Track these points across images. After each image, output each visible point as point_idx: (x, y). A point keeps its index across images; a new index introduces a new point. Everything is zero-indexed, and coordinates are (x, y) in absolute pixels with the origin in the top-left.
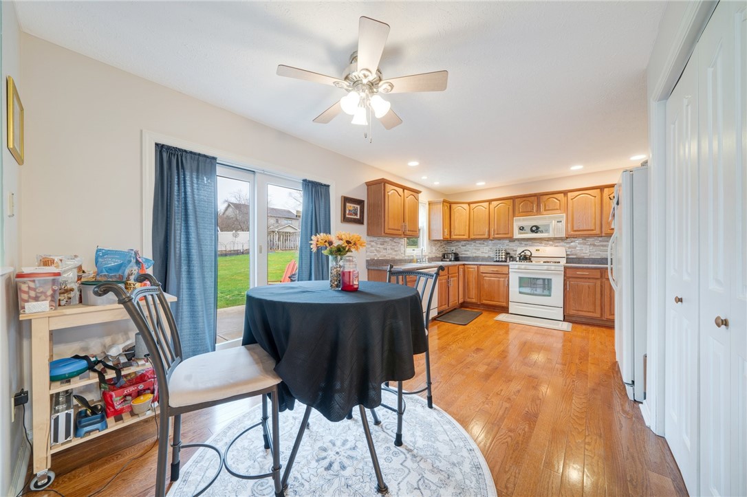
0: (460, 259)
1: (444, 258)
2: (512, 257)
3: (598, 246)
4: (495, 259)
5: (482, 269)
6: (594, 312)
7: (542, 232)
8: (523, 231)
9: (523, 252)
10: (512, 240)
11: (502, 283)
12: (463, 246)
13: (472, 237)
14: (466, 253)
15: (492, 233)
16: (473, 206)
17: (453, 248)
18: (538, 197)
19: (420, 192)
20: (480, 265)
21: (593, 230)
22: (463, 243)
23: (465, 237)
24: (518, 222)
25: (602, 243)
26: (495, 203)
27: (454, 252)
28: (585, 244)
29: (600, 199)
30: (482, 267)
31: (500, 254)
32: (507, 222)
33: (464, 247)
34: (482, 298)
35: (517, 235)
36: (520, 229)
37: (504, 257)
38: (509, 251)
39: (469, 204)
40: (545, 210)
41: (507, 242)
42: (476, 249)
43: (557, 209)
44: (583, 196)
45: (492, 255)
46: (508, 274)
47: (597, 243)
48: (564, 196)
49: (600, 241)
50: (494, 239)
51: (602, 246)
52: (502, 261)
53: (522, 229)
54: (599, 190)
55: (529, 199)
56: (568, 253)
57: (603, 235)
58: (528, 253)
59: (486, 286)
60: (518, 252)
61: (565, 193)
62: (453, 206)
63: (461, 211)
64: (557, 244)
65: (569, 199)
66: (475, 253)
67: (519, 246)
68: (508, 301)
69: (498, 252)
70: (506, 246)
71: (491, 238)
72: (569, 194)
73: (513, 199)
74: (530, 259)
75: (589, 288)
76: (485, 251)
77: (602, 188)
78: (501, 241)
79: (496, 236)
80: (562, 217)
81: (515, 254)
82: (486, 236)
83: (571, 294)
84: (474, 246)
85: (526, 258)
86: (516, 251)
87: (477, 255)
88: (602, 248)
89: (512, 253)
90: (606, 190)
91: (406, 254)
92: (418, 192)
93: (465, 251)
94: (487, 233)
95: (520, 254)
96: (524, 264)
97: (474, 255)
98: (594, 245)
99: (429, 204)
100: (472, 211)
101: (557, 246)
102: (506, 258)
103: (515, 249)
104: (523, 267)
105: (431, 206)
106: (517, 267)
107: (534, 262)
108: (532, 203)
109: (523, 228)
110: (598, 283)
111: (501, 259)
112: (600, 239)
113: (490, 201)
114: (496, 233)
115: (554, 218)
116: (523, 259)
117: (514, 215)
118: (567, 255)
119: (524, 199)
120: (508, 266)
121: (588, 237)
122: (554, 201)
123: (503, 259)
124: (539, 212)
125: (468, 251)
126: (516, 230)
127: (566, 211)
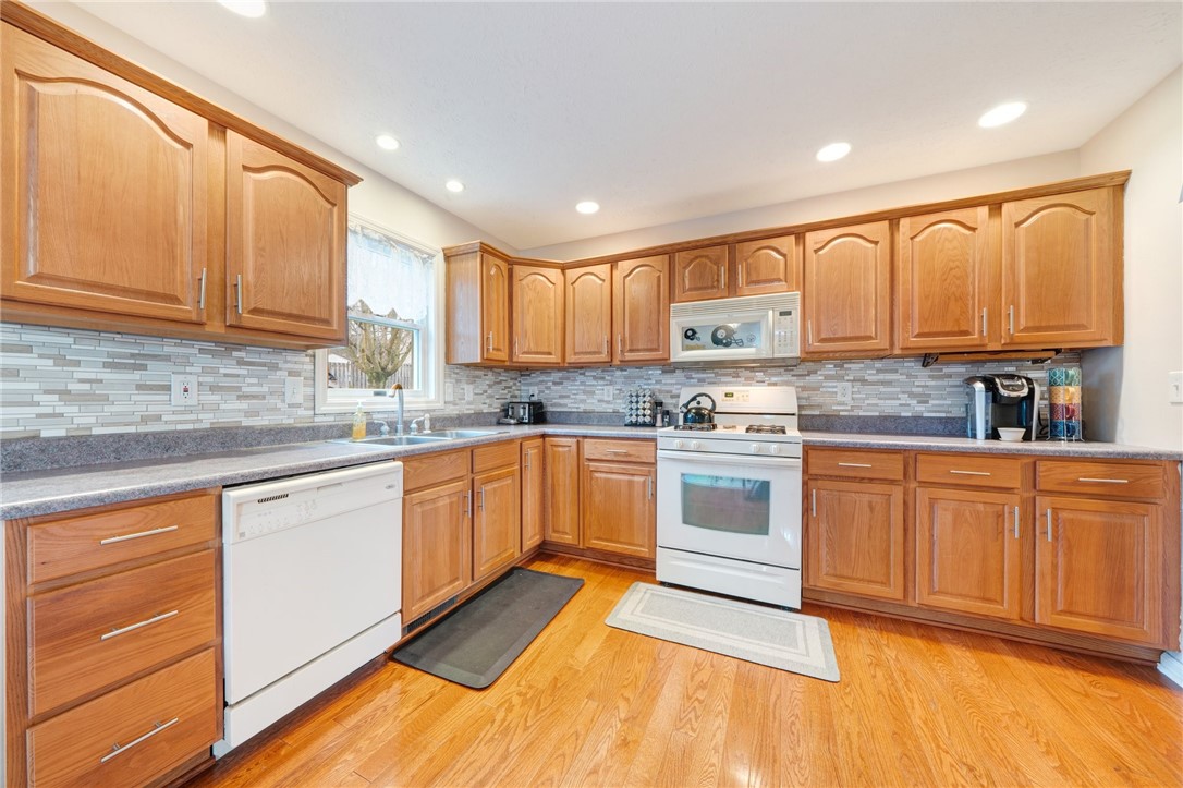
0: (549, 417)
1: (505, 415)
2: (667, 413)
3: (873, 384)
4: (628, 420)
5: (590, 449)
6: (886, 583)
7: (740, 344)
8: (695, 342)
9: (694, 399)
10: (669, 367)
11: (638, 490)
12: (555, 383)
13: (571, 358)
14: (562, 401)
15: (618, 347)
16: (572, 274)
17: (534, 390)
18: (732, 245)
19: (355, 180)
20: (585, 437)
21: (870, 338)
22: (556, 376)
23: (553, 359)
24: (682, 316)
25: (881, 377)
26: (625, 266)
27: (534, 399)
28: (841, 378)
29: (888, 251)
30: (588, 445)
31: (641, 405)
32: (654, 317)
33: (559, 387)
34: (588, 532)
35: (679, 354)
36: (687, 336)
37: (648, 412)
38: (661, 397)
39: (564, 268)
40: (749, 283)
41: (656, 372)
42: (584, 392)
43: (779, 280)
44: (844, 244)
45: (622, 406)
46: (655, 464)
47: (870, 375)
48: (797, 244)
49: (879, 371)
50: (624, 365)
51: (883, 383)
52: (644, 425)
53: (690, 334)
54: (886, 223)
55: (708, 252)
56: (804, 403)
57: (897, 351)
58: (706, 404)
59: (598, 498)
60: (683, 400)
61: (799, 233)
62: (519, 271)
63: (541, 286)
64: (774, 379)
65: (809, 250)
66: (583, 401)
67: (684, 385)
68: (653, 545)
69: (634, 399)
70: (656, 382)
71: (616, 362)
72: (810, 237)
73: (669, 252)
74: (711, 420)
75: (871, 508)
76: (604, 395)
77: (893, 218)
78: (643, 372)
79: (629, 356)
80: (794, 302)
81: (676, 406)
82: (604, 357)
83: (823, 527)
84: (583, 383)
85: (700, 418)
86: (678, 396)
87: (589, 407)
88: (882, 389)
89: (668, 402)
90: (905, 223)
91: (321, 409)
92: (345, 179)
93: (561, 397)
94: (605, 349)
95: (686, 406)
96: (695, 438)
97: (582, 407)
98: (864, 382)
99: (448, 258)
100: (570, 288)
101: (775, 384)
102: (654, 417)
103: (675, 392)
104: (693, 444)
105: (453, 266)
106: (676, 443)
107: (720, 431)
108: (717, 263)
109: (694, 332)
110: (897, 494)
111: (641, 419)
112: (878, 364)
113: (613, 261)
114: (628, 347)
115: (771, 304)
116: (694, 421)
117: (671, 299)
118: (800, 407)
119: (697, 252)
120: (654, 440)
121: (850, 360)
122: (769, 256)
123: (648, 419)
124: (732, 289)
125: (567, 396)
126: (676, 338)
127: (803, 284)
